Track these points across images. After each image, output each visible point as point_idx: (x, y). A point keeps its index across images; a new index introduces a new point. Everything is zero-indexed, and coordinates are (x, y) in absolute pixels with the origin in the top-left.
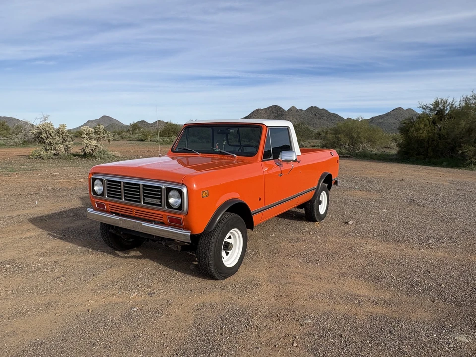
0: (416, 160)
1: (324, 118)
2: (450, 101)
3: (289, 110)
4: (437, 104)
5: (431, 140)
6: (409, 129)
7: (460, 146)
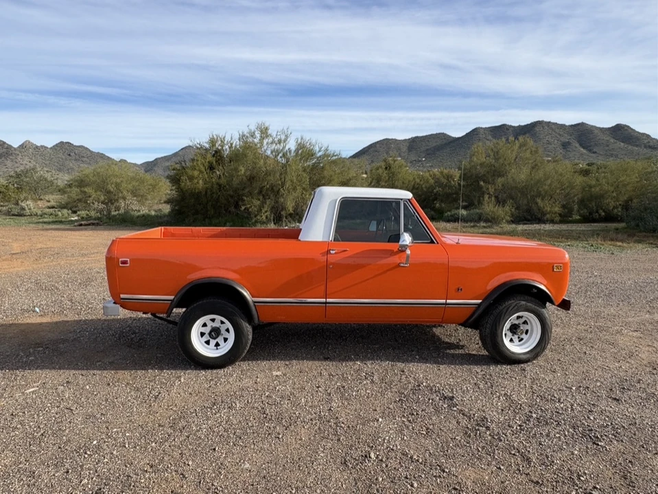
0: (194, 221)
1: (84, 159)
2: (228, 138)
3: (22, 146)
4: (213, 142)
5: (209, 193)
6: (180, 177)
7: (243, 200)
